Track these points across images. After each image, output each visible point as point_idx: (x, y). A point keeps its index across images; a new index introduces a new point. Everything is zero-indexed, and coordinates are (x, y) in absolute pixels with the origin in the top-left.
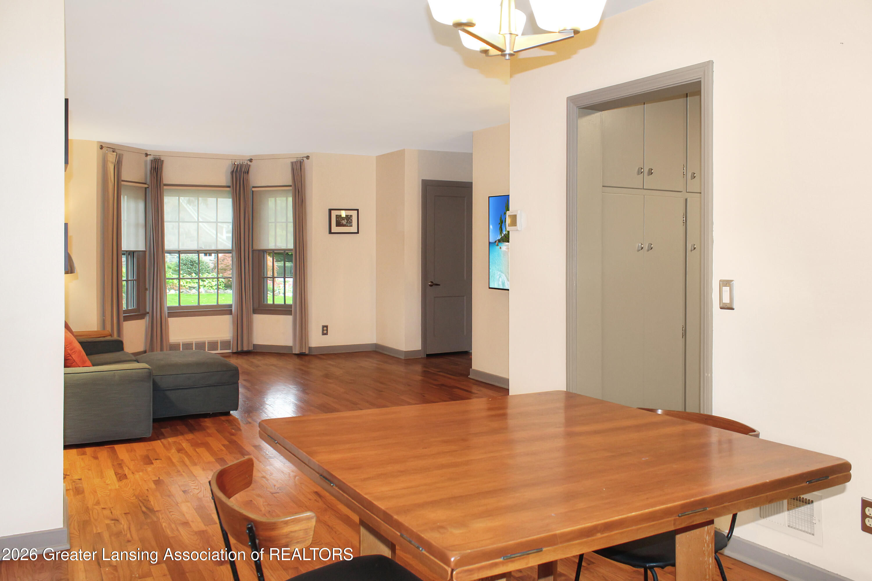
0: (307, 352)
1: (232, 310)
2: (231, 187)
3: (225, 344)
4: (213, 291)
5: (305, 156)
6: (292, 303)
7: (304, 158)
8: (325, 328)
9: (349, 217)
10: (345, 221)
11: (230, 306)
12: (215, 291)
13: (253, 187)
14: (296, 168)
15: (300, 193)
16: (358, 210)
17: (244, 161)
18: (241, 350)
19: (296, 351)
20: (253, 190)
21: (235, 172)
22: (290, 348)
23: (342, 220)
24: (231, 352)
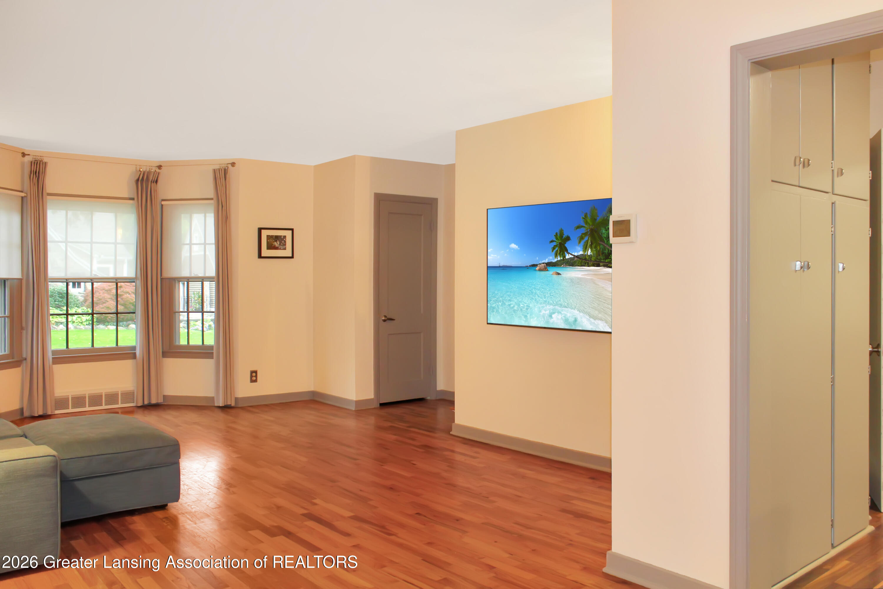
0: (233, 404)
1: (135, 353)
2: (136, 199)
3: (128, 396)
4: (84, 327)
5: (231, 162)
6: (213, 344)
7: (228, 165)
8: (254, 374)
9: (282, 238)
10: (278, 243)
11: (134, 348)
12: (85, 327)
13: (163, 200)
14: (219, 177)
15: (224, 208)
16: (292, 230)
17: (151, 168)
18: (148, 403)
19: (220, 403)
20: (162, 204)
21: (141, 180)
22: (212, 399)
23: (274, 242)
24: (135, 405)
